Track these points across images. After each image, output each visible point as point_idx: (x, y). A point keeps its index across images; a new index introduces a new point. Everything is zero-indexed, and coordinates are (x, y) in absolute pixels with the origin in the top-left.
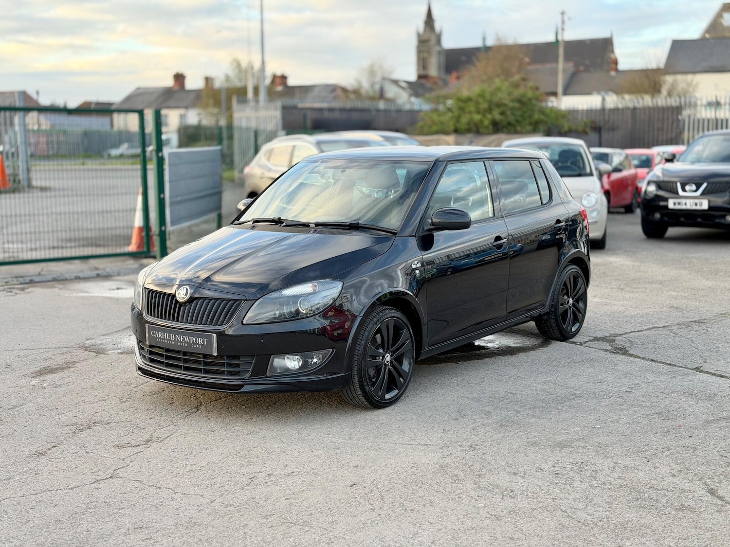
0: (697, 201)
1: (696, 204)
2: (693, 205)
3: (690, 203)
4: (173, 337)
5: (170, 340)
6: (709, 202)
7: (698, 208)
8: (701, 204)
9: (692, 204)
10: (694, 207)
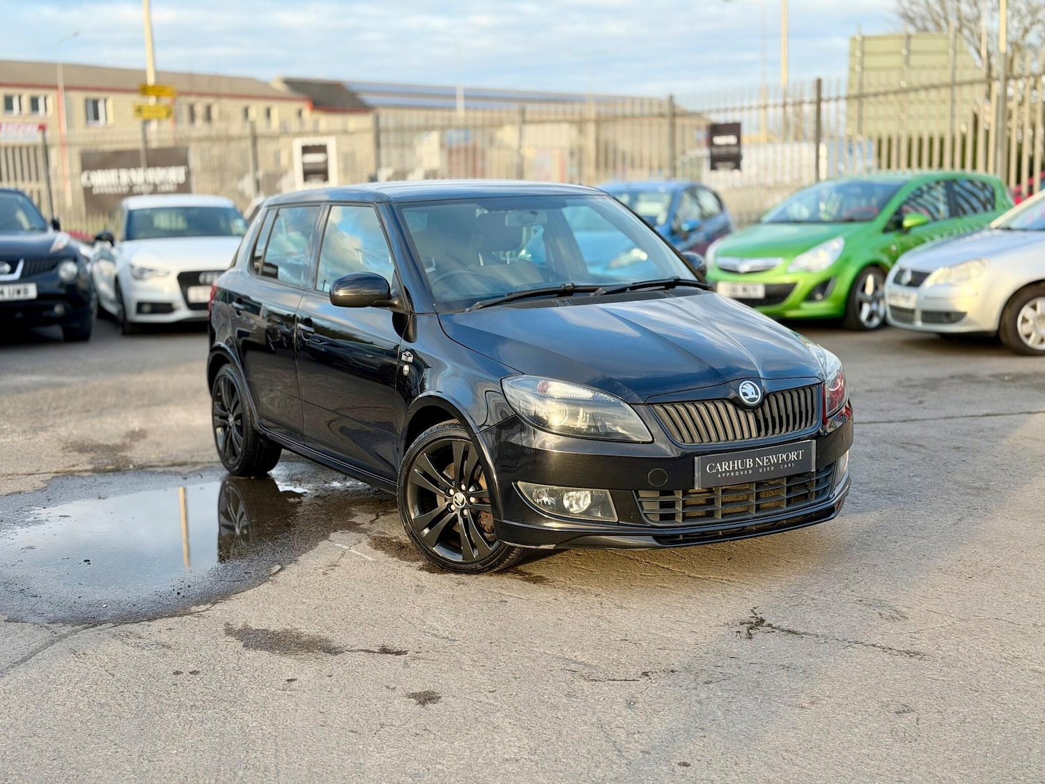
0: (21, 287)
1: (19, 292)
2: (13, 294)
3: (9, 291)
4: (749, 463)
5: (746, 469)
6: (38, 288)
7: (22, 296)
8: (26, 291)
9: (11, 292)
10: (16, 297)
